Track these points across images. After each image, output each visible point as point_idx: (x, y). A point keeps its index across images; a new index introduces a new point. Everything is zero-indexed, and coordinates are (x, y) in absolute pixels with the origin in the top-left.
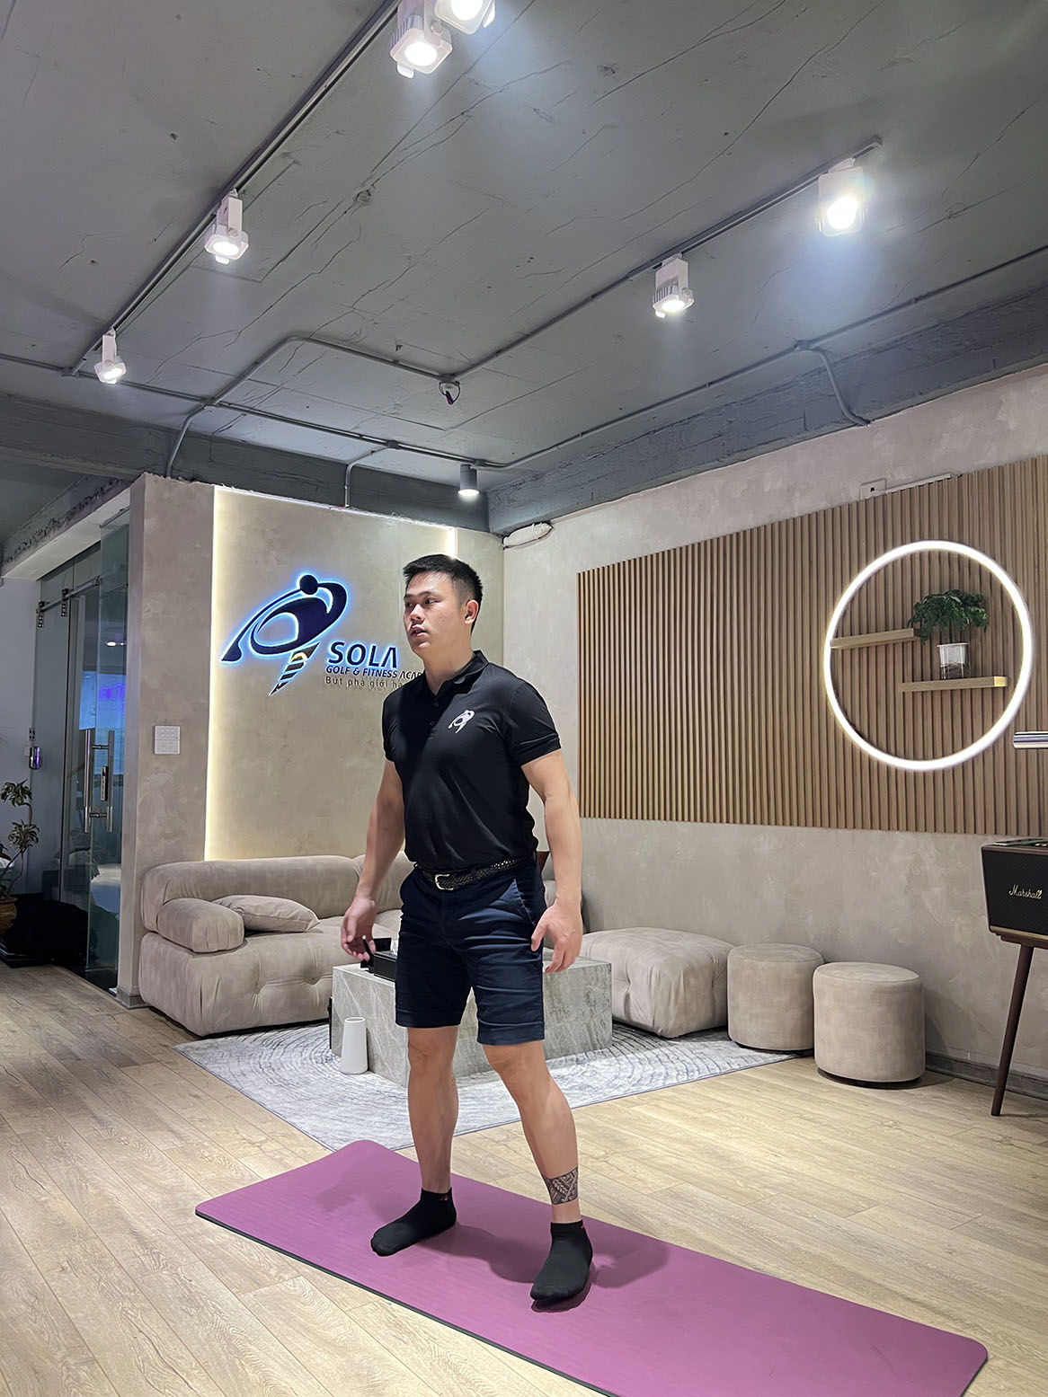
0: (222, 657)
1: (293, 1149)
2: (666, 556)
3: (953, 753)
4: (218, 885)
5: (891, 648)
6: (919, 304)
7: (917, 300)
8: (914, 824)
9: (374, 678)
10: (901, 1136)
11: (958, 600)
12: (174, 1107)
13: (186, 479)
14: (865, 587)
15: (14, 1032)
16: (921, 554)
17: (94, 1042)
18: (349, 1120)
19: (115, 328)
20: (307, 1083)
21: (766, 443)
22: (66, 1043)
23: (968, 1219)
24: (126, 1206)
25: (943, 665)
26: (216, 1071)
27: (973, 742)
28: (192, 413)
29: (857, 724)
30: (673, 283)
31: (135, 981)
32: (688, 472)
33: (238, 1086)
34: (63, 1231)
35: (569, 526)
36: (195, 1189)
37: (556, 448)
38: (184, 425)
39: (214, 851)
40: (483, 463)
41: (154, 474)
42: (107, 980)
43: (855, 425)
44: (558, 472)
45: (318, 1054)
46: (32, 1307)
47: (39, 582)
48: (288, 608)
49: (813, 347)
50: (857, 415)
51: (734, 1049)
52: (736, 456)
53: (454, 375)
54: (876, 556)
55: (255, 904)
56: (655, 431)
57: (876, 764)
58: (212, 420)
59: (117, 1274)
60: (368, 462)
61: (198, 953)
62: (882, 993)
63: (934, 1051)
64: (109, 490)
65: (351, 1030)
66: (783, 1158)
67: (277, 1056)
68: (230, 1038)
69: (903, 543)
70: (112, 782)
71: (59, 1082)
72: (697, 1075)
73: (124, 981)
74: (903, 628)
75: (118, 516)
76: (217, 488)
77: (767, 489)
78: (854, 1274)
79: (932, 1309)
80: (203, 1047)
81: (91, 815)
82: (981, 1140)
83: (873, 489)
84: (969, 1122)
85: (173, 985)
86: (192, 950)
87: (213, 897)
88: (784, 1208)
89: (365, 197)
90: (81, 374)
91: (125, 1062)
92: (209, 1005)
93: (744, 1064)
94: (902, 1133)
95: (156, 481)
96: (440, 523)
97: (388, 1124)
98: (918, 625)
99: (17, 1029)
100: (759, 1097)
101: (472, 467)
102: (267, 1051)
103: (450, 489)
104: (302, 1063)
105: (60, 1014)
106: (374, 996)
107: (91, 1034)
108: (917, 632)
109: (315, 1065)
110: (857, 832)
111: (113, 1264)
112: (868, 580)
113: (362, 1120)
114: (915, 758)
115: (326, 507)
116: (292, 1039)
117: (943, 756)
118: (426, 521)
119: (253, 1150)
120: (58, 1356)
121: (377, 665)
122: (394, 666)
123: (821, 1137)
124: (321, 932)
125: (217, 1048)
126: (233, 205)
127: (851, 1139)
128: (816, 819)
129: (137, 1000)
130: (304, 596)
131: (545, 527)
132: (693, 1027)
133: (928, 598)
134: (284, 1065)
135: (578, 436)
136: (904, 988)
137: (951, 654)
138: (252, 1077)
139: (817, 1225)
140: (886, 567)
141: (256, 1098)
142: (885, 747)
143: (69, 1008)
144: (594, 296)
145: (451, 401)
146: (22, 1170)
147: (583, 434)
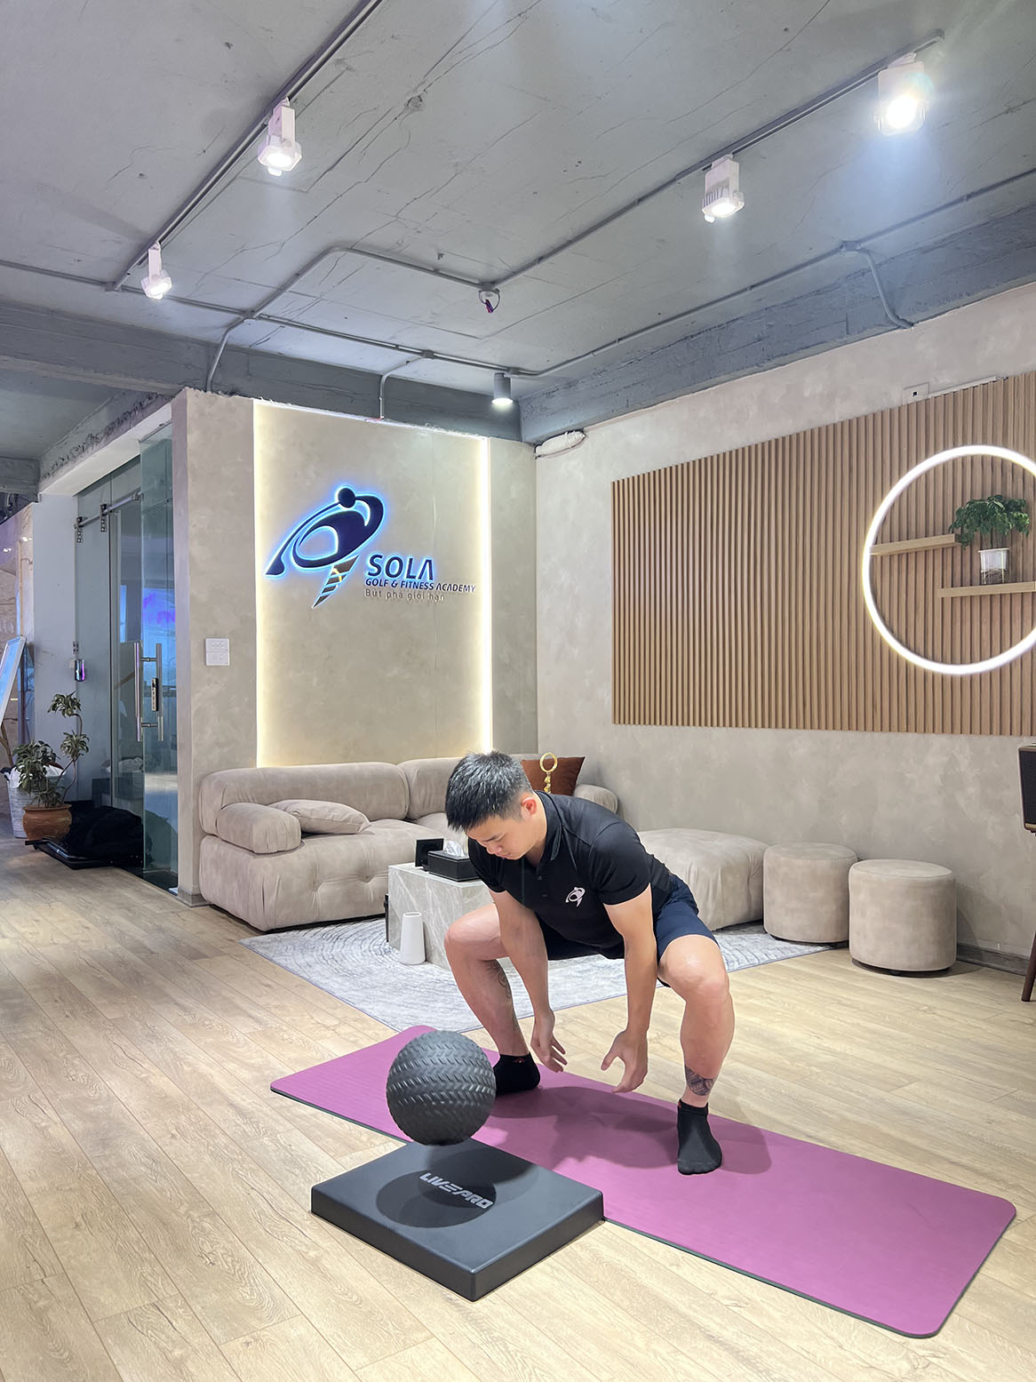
0: (267, 569)
1: (366, 1032)
2: (702, 463)
3: (991, 657)
4: (273, 791)
5: (931, 554)
6: (971, 201)
7: (969, 196)
8: (950, 726)
9: (412, 590)
10: (935, 1020)
11: (1001, 506)
12: (249, 996)
13: (226, 393)
14: (905, 495)
15: (87, 928)
16: (964, 459)
17: (163, 936)
18: (415, 1006)
19: (160, 242)
20: (370, 972)
21: (808, 347)
22: (138, 938)
23: (1006, 1093)
24: (219, 1080)
25: (984, 570)
26: (283, 962)
27: (1011, 646)
28: (231, 326)
29: (895, 628)
30: (724, 185)
31: (196, 880)
32: (727, 377)
33: (305, 976)
34: (166, 1104)
35: (602, 434)
36: (280, 1067)
37: (591, 355)
38: (223, 340)
39: (265, 759)
40: (517, 371)
41: (195, 388)
42: (166, 881)
43: (898, 328)
44: (593, 379)
45: (375, 947)
46: (151, 1169)
47: (76, 498)
48: (329, 522)
49: (859, 248)
50: (901, 317)
51: (770, 941)
52: (776, 361)
53: (494, 283)
54: (917, 462)
55: (310, 808)
56: (692, 336)
57: (913, 670)
58: (250, 333)
59: (222, 1140)
60: (403, 373)
61: (258, 854)
62: (915, 887)
63: (964, 942)
64: (148, 405)
65: (408, 925)
66: (826, 1040)
67: (338, 949)
68: (291, 933)
69: (945, 448)
70: (163, 692)
71: (138, 973)
72: (736, 966)
73: (185, 880)
74: (943, 534)
75: (158, 430)
76: (256, 401)
77: (807, 394)
78: (902, 1142)
79: (976, 1171)
80: (266, 940)
81: (143, 725)
82: (1013, 1023)
83: (915, 394)
84: (1000, 1007)
85: (235, 885)
86: (253, 852)
87: (267, 802)
88: (830, 1084)
89: (416, 103)
90: (124, 289)
91: (196, 955)
92: (270, 902)
93: (780, 955)
94: (936, 1017)
95: (197, 396)
96: (474, 433)
97: (451, 1010)
98: (958, 531)
99: (90, 925)
100: (799, 985)
101: (505, 375)
102: (328, 945)
103: (483, 399)
104: (362, 955)
105: (126, 911)
106: (430, 892)
107: (160, 929)
108: (958, 538)
109: (375, 956)
110: (892, 735)
111: (218, 1132)
112: (909, 487)
113: (427, 1006)
114: (952, 662)
115: (362, 419)
116: (351, 933)
117: (981, 660)
118: (460, 431)
119: (329, 1033)
120: (182, 1210)
121: (414, 577)
122: (431, 578)
123: (861, 1022)
124: (372, 834)
125: (280, 941)
126: (286, 114)
127: (889, 1023)
128: (853, 722)
129: (198, 899)
130: (344, 509)
131: (578, 435)
132: (730, 921)
133: (970, 503)
134: (347, 957)
135: (615, 342)
136: (939, 883)
137: (993, 559)
138: (318, 968)
139: (863, 1099)
140: (927, 474)
141: (324, 987)
142: (922, 651)
143: (134, 906)
144: (640, 200)
145: (491, 310)
146: (118, 1050)
147: (620, 340)
